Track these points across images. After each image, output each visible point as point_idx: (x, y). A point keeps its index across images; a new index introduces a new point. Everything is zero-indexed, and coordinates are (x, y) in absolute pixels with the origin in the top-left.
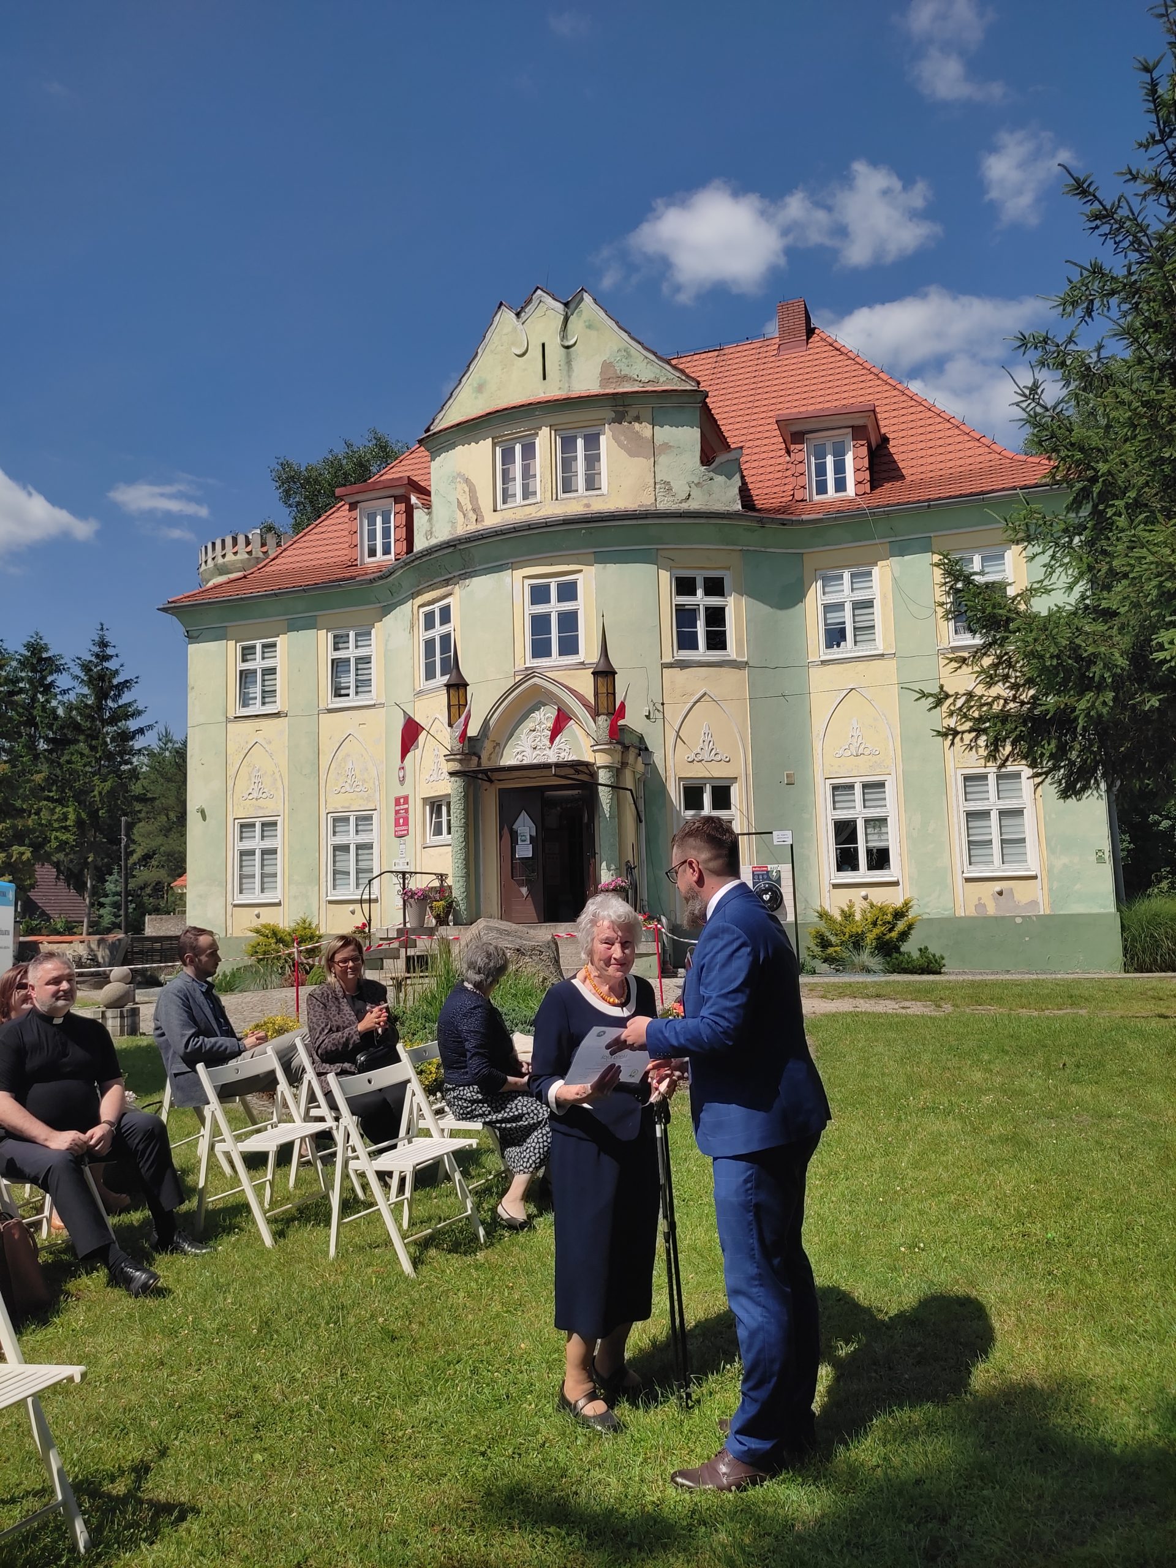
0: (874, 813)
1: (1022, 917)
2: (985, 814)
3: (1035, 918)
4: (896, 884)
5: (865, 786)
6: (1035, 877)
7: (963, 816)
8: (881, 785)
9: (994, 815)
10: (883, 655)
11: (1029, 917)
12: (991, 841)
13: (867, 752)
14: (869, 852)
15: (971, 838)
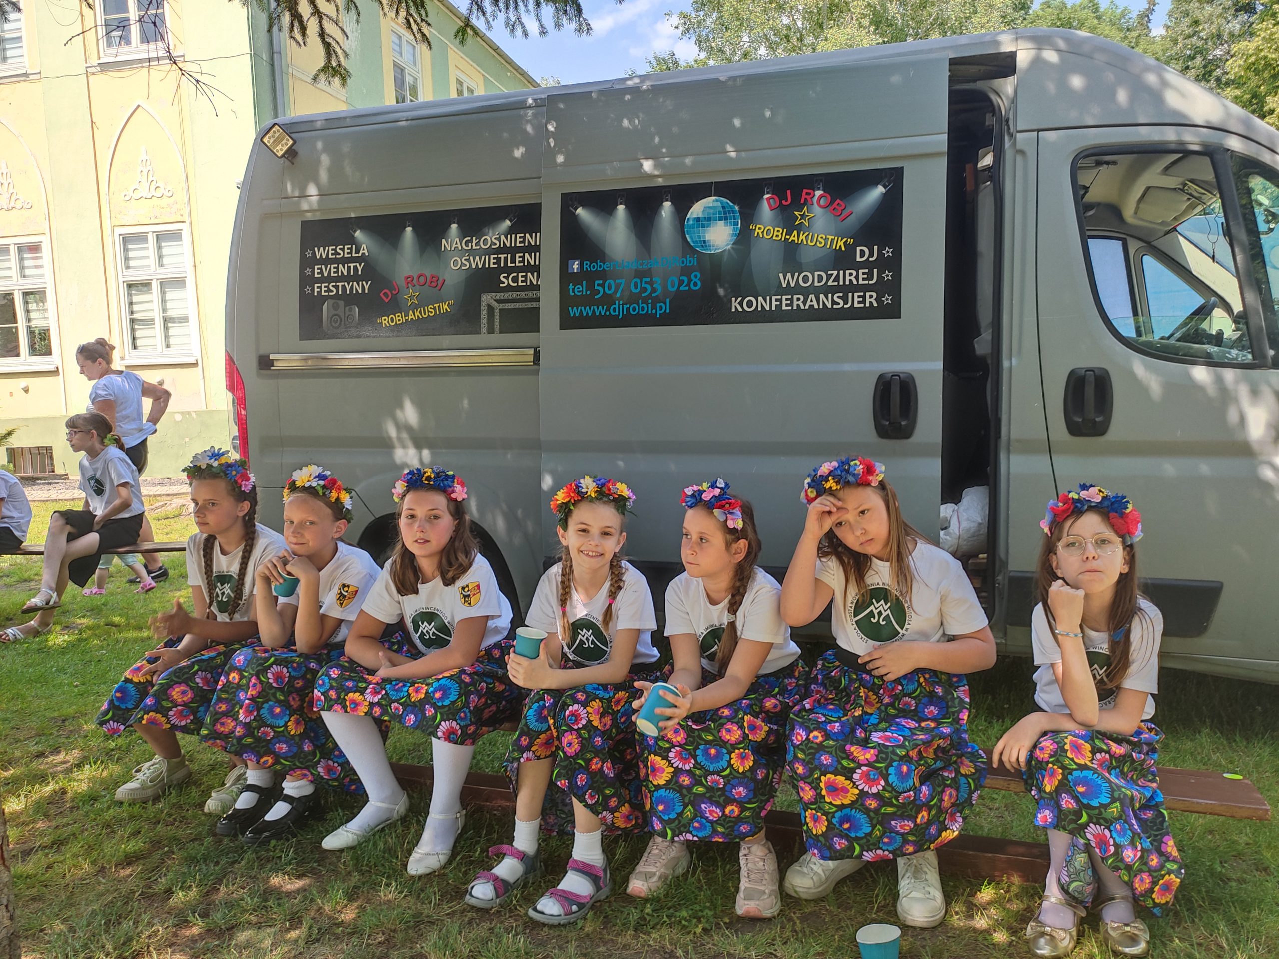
0: (30, 284)
1: (182, 413)
2: (146, 285)
3: (194, 415)
4: (56, 372)
5: (21, 249)
6: (195, 365)
7: (123, 290)
8: (35, 248)
9: (155, 285)
10: (26, 75)
11: (189, 413)
12: (153, 320)
13: (19, 205)
14: (31, 332)
15: (136, 316)
